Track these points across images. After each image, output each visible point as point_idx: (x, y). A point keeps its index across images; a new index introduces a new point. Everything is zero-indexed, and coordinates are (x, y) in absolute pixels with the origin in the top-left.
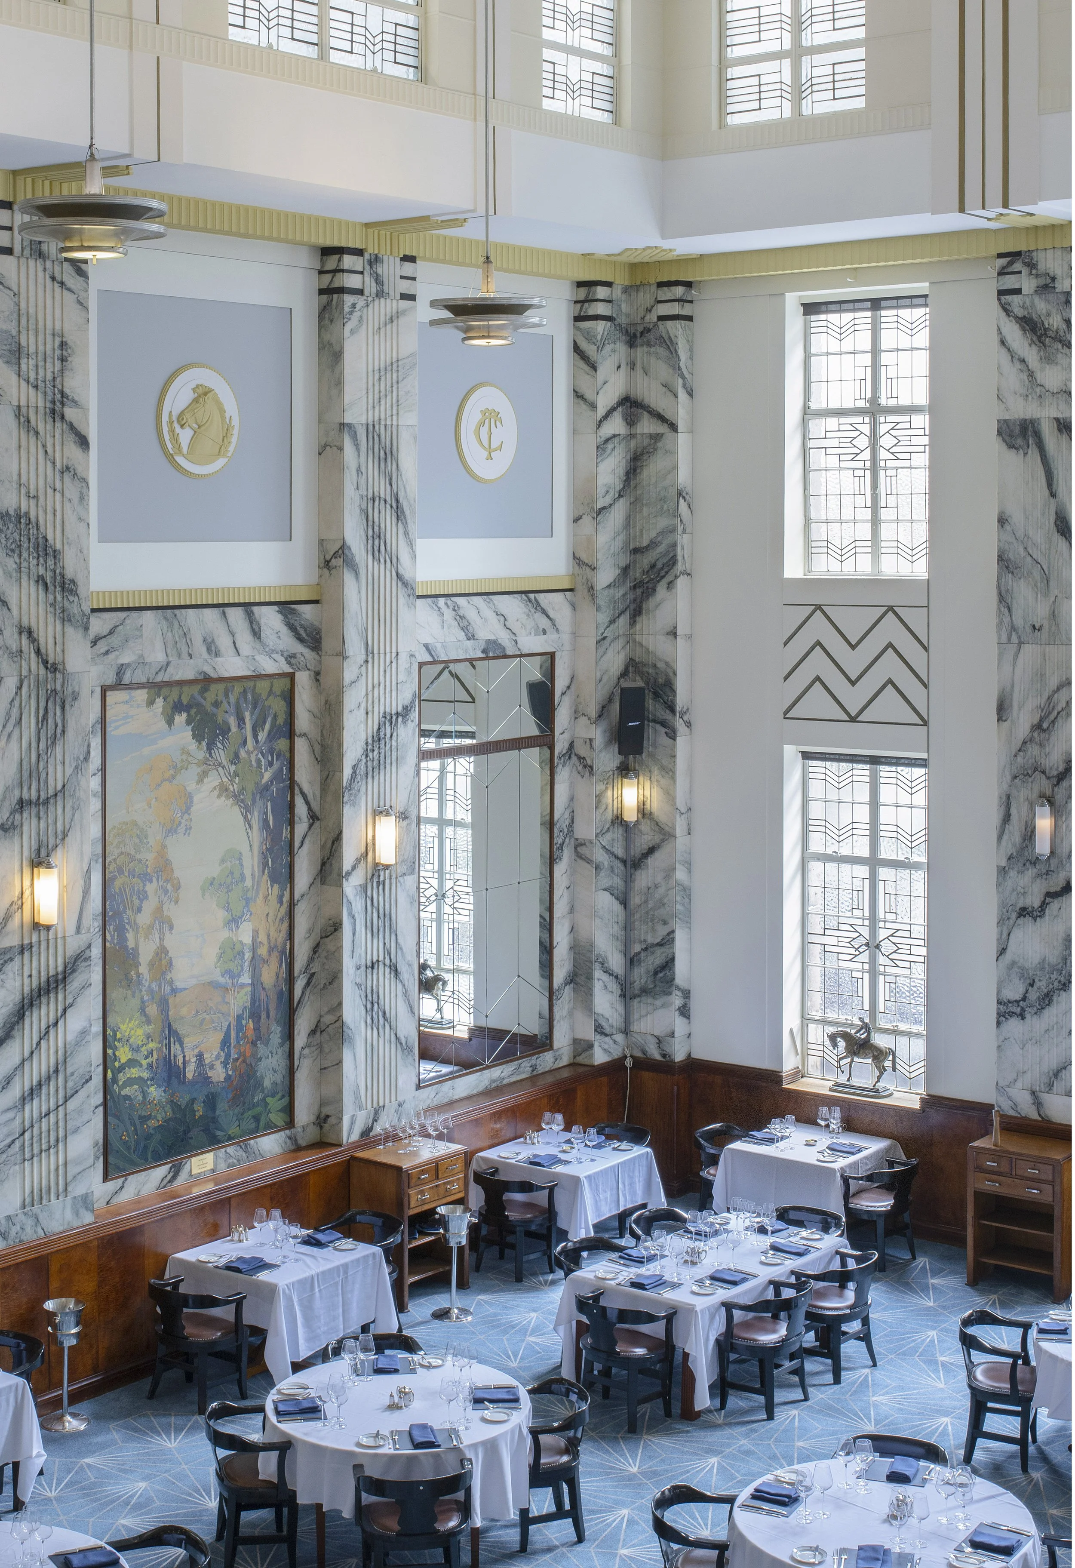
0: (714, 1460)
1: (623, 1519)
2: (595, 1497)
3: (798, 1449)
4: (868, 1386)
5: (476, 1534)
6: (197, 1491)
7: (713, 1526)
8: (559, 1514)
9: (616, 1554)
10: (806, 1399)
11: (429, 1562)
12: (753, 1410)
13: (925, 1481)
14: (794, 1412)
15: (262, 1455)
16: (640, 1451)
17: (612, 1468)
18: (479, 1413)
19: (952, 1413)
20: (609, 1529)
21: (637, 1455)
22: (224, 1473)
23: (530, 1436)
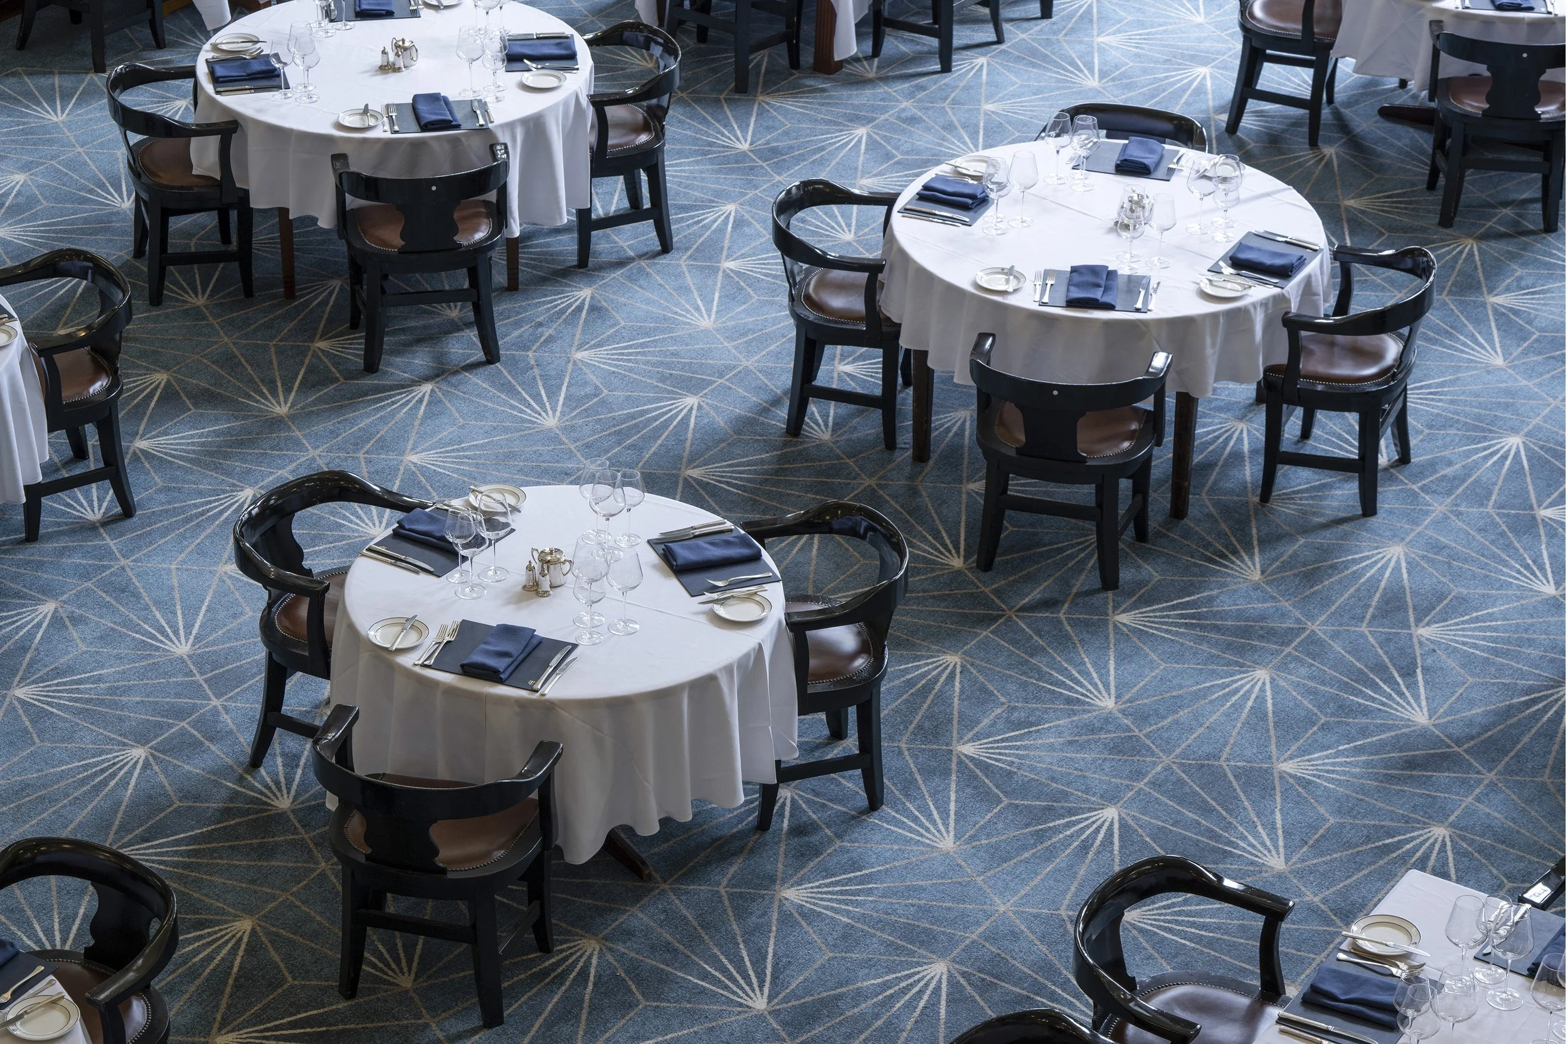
0: (862, 132)
1: (728, 217)
2: (687, 187)
3: (986, 114)
4: (1091, 21)
5: (513, 245)
6: (102, 186)
7: (859, 227)
8: (634, 214)
9: (718, 269)
10: (1000, 40)
11: (447, 288)
12: (921, 58)
13: (1171, 171)
14: (981, 60)
15: (195, 142)
16: (753, 119)
17: (711, 144)
18: (516, 77)
19: (1214, 60)
20: (708, 233)
21: (748, 125)
22: (139, 165)
23: (591, 108)
